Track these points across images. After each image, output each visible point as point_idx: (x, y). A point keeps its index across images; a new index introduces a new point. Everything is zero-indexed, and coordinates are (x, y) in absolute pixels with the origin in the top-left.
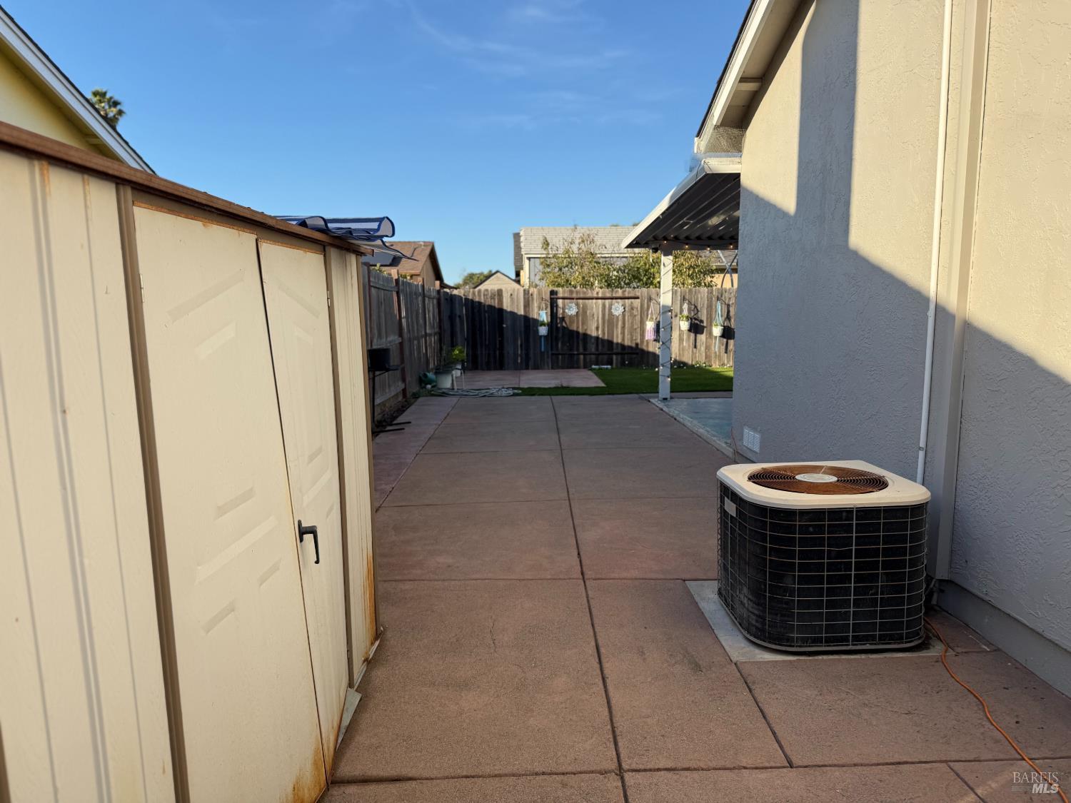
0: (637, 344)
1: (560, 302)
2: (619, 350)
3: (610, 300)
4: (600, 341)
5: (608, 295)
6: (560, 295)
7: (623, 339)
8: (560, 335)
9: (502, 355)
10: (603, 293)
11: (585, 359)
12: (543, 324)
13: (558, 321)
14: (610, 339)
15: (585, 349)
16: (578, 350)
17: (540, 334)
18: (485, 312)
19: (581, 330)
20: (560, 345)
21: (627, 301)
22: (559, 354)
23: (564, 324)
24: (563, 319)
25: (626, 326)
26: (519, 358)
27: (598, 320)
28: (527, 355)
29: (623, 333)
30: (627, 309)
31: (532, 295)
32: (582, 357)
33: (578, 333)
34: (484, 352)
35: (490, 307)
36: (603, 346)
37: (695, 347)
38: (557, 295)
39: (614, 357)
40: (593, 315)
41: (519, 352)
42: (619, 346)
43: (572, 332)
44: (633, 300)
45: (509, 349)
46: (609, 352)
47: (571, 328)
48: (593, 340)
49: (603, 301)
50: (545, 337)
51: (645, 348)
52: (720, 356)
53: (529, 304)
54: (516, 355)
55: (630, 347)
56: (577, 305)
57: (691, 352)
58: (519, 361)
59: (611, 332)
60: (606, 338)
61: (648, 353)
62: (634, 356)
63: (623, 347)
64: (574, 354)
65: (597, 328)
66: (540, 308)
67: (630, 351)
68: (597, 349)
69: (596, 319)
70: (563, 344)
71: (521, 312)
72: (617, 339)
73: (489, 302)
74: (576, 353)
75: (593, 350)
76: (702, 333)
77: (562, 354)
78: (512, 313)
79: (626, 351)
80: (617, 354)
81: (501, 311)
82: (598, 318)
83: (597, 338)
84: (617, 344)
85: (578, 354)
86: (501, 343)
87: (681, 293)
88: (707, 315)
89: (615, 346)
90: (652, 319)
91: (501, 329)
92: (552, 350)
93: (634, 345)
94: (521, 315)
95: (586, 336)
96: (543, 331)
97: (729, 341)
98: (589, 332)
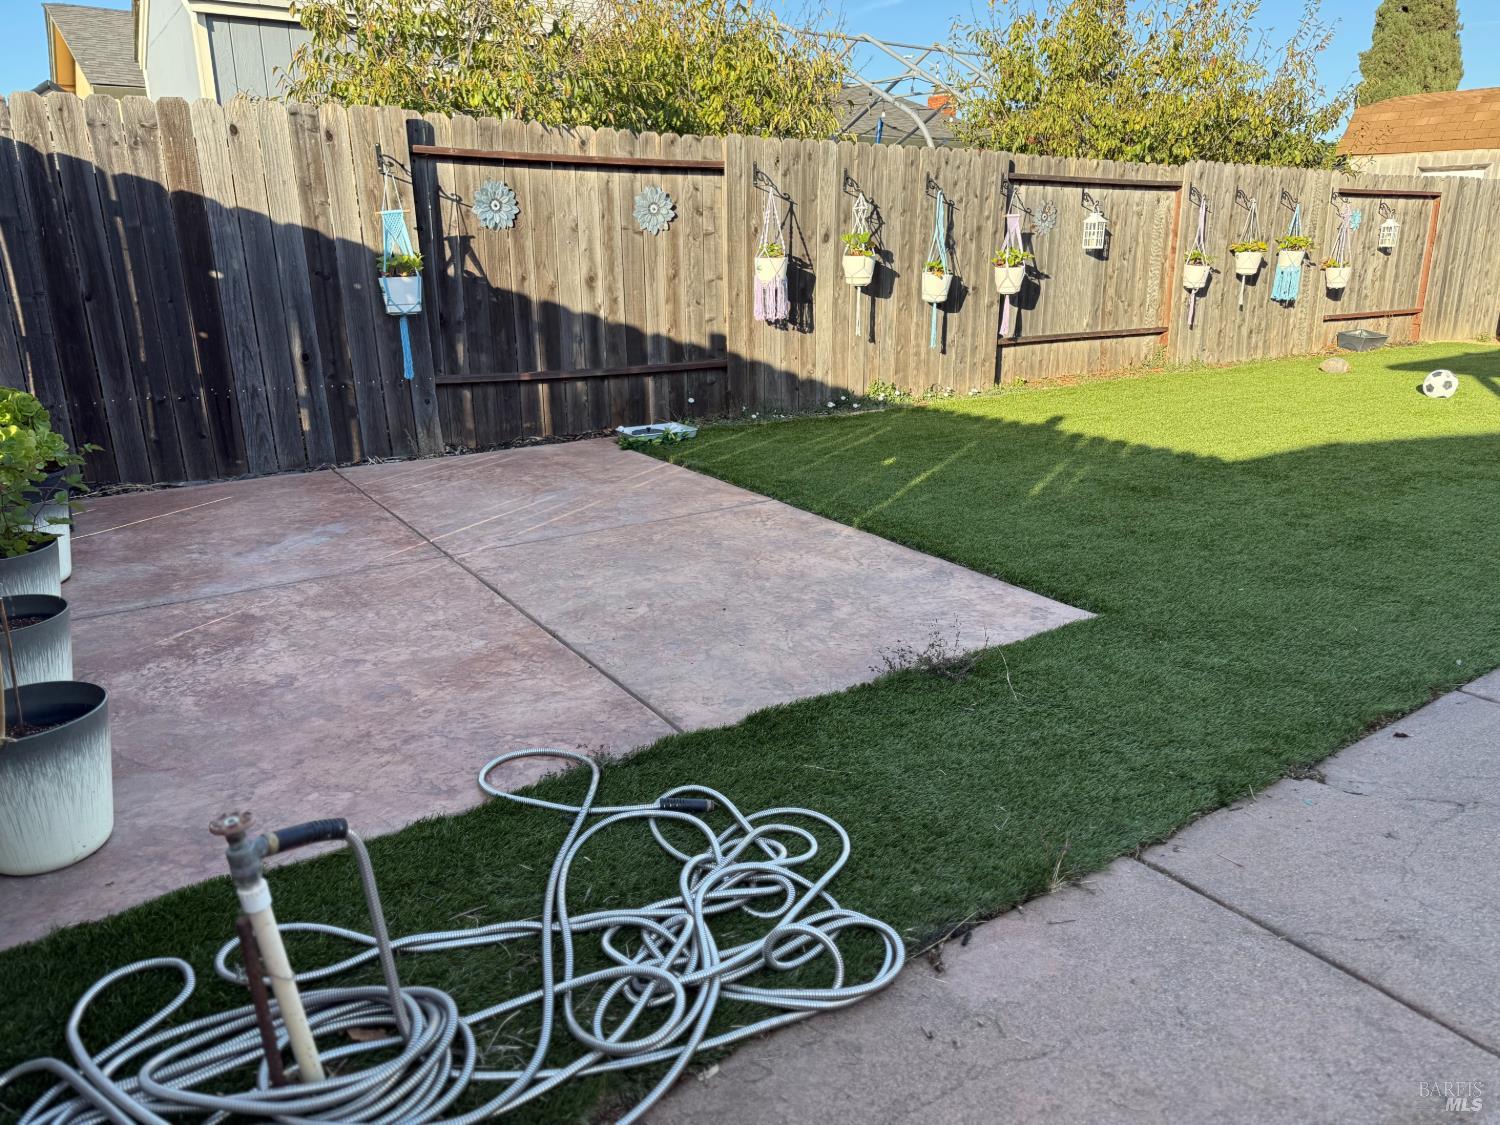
0: (718, 340)
1: (447, 172)
2: (665, 361)
3: (626, 176)
4: (603, 330)
5: (619, 154)
6: (445, 142)
7: (675, 323)
8: (460, 311)
9: (223, 406)
10: (604, 145)
11: (555, 400)
12: (398, 268)
13: (448, 254)
14: (634, 322)
15: (553, 359)
16: (530, 365)
17: (390, 310)
19: (535, 293)
20: (460, 349)
21: (680, 178)
22: (461, 385)
23: (470, 266)
24: (464, 244)
25: (683, 273)
26: (304, 414)
27: (590, 250)
28: (338, 395)
29: (673, 298)
30: (680, 210)
31: (329, 136)
32: (543, 389)
33: (524, 300)
35: (132, 185)
36: (613, 349)
37: (872, 339)
38: (431, 141)
39: (650, 383)
40: (575, 229)
41: (302, 389)
42: (664, 345)
43: (503, 295)
44: (699, 178)
45: (250, 378)
46: (635, 369)
47: (498, 282)
48: (577, 329)
49: (604, 175)
51: (744, 352)
52: (927, 362)
53: (320, 177)
54: (286, 399)
55: (695, 349)
56: (513, 188)
57: (861, 354)
58: (306, 426)
59: (636, 296)
60: (621, 318)
61: (754, 365)
62: (710, 377)
63: (677, 349)
64: (520, 382)
65: (591, 281)
67: (696, 362)
68: (595, 360)
69: (583, 245)
70: (473, 347)
71: (289, 212)
72: (655, 324)
74: (525, 377)
75: (582, 364)
76: (888, 295)
77: (471, 385)
78: (251, 221)
79: (686, 363)
80: (656, 374)
81: (191, 206)
82: (590, 241)
83: (592, 320)
84: (657, 337)
85: (534, 382)
86: (214, 350)
89: (649, 348)
90: (772, 253)
91: (206, 298)
92: (437, 370)
93: (705, 343)
94: (290, 227)
95: (552, 312)
96: (404, 295)
97: (949, 315)
98: (561, 299)
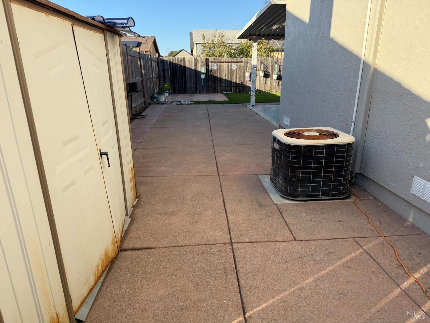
0: (242, 83)
1: (210, 64)
2: (235, 85)
3: (231, 63)
4: (227, 81)
5: (230, 61)
6: (210, 60)
7: (236, 80)
8: (210, 78)
9: (186, 87)
10: (228, 60)
11: (220, 89)
12: (203, 73)
13: (209, 72)
14: (231, 80)
15: (220, 85)
16: (217, 85)
17: (202, 78)
18: (178, 68)
19: (219, 76)
20: (210, 83)
21: (238, 63)
22: (210, 87)
23: (212, 74)
24: (211, 71)
25: (238, 75)
26: (193, 88)
27: (226, 72)
28: (196, 87)
29: (236, 78)
30: (238, 67)
31: (198, 60)
32: (219, 88)
33: (217, 77)
34: (178, 86)
35: (180, 65)
36: (228, 83)
37: (266, 84)
38: (208, 60)
39: (233, 88)
40: (224, 70)
41: (193, 86)
42: (235, 84)
43: (215, 77)
44: (240, 63)
45: (188, 85)
46: (230, 86)
47: (215, 75)
48: (224, 81)
49: (228, 63)
50: (204, 79)
51: (245, 84)
52: (276, 88)
53: (196, 64)
54: (191, 87)
55: (239, 84)
56: (217, 65)
57: (264, 86)
58: (193, 90)
59: (231, 77)
60: (229, 80)
61: (247, 86)
62: (241, 88)
63: (236, 84)
64: (216, 87)
65: (226, 75)
66: (201, 66)
67: (239, 86)
68: (225, 85)
69: (225, 71)
70: (211, 82)
71: (193, 68)
72: (234, 80)
73: (180, 63)
74: (216, 86)
75: (224, 85)
76: (269, 78)
77: (211, 87)
78: (190, 69)
79: (238, 86)
80: (234, 87)
81: (185, 67)
82: (226, 71)
83: (226, 80)
84: (234, 82)
85: (218, 87)
86: (185, 81)
87: (261, 60)
88: (271, 70)
89: (233, 83)
90: (248, 71)
91: (185, 76)
92: (207, 85)
93: (241, 83)
94: (193, 69)
95: (221, 79)
96: (203, 76)
97: (280, 81)
98: (222, 77)
